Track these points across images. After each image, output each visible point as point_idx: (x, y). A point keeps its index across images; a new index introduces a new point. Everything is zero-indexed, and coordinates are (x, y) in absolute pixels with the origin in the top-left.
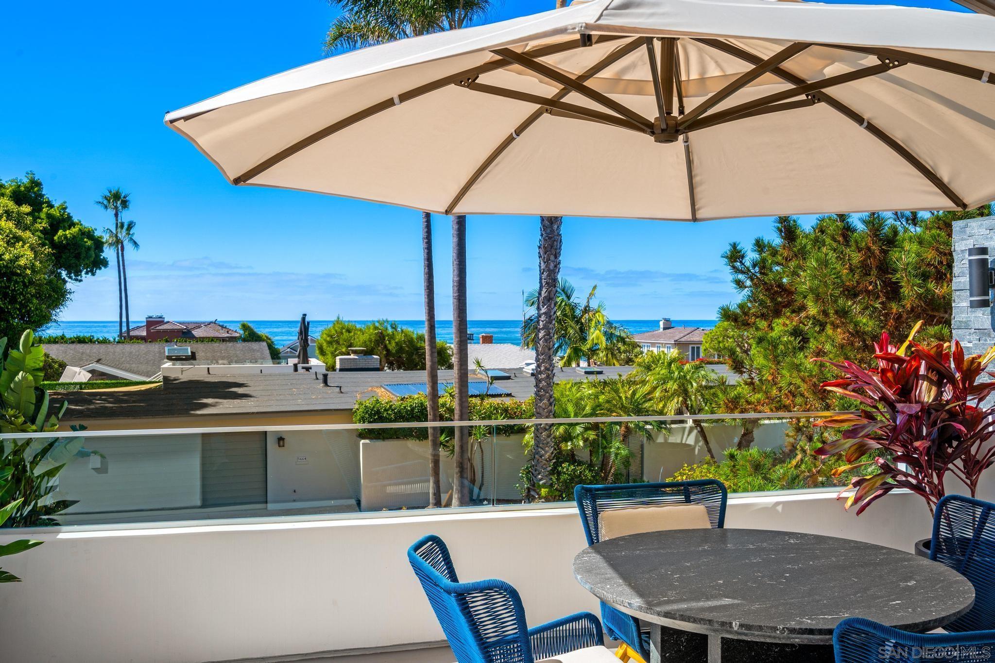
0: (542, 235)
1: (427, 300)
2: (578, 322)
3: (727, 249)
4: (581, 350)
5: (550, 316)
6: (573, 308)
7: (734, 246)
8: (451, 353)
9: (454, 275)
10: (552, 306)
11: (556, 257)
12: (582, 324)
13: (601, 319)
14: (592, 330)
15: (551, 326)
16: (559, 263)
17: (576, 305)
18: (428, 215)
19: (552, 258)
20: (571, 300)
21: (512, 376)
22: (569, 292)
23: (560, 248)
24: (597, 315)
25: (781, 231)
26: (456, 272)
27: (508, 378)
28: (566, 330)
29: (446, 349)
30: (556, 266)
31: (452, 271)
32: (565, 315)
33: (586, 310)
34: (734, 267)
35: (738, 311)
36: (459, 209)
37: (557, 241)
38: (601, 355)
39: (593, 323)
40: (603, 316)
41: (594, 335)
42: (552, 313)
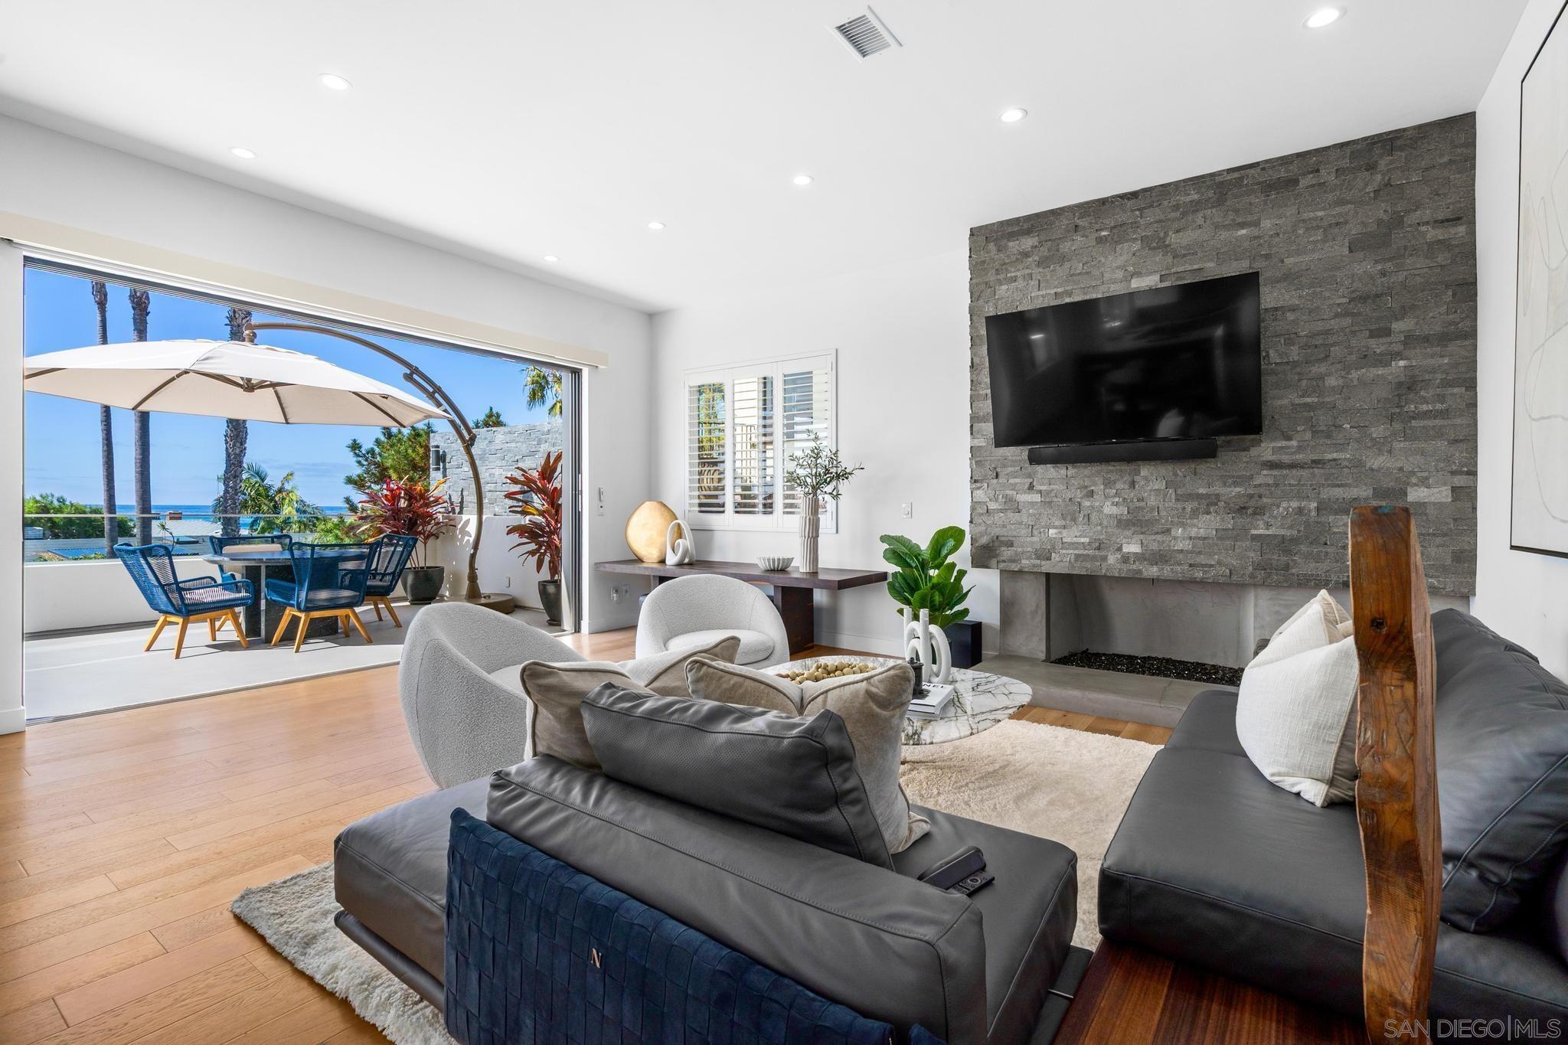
0: (228, 426)
1: (105, 473)
2: (272, 499)
3: (350, 442)
4: (274, 523)
5: (236, 490)
6: (267, 489)
7: (355, 441)
8: (132, 525)
9: (136, 454)
10: (238, 481)
11: (241, 444)
12: (276, 502)
13: (294, 498)
14: (285, 507)
15: (237, 497)
16: (245, 449)
17: (270, 487)
18: (107, 410)
19: (238, 445)
20: (265, 482)
21: (201, 541)
22: (263, 475)
23: (246, 438)
24: (290, 495)
25: (385, 434)
26: (139, 451)
27: (197, 542)
28: (260, 506)
29: (126, 522)
30: (241, 451)
31: (134, 449)
32: (259, 495)
33: (280, 491)
34: (355, 453)
35: (357, 478)
36: (143, 408)
37: (243, 432)
38: (294, 527)
39: (287, 501)
40: (296, 495)
41: (287, 511)
42: (238, 487)
